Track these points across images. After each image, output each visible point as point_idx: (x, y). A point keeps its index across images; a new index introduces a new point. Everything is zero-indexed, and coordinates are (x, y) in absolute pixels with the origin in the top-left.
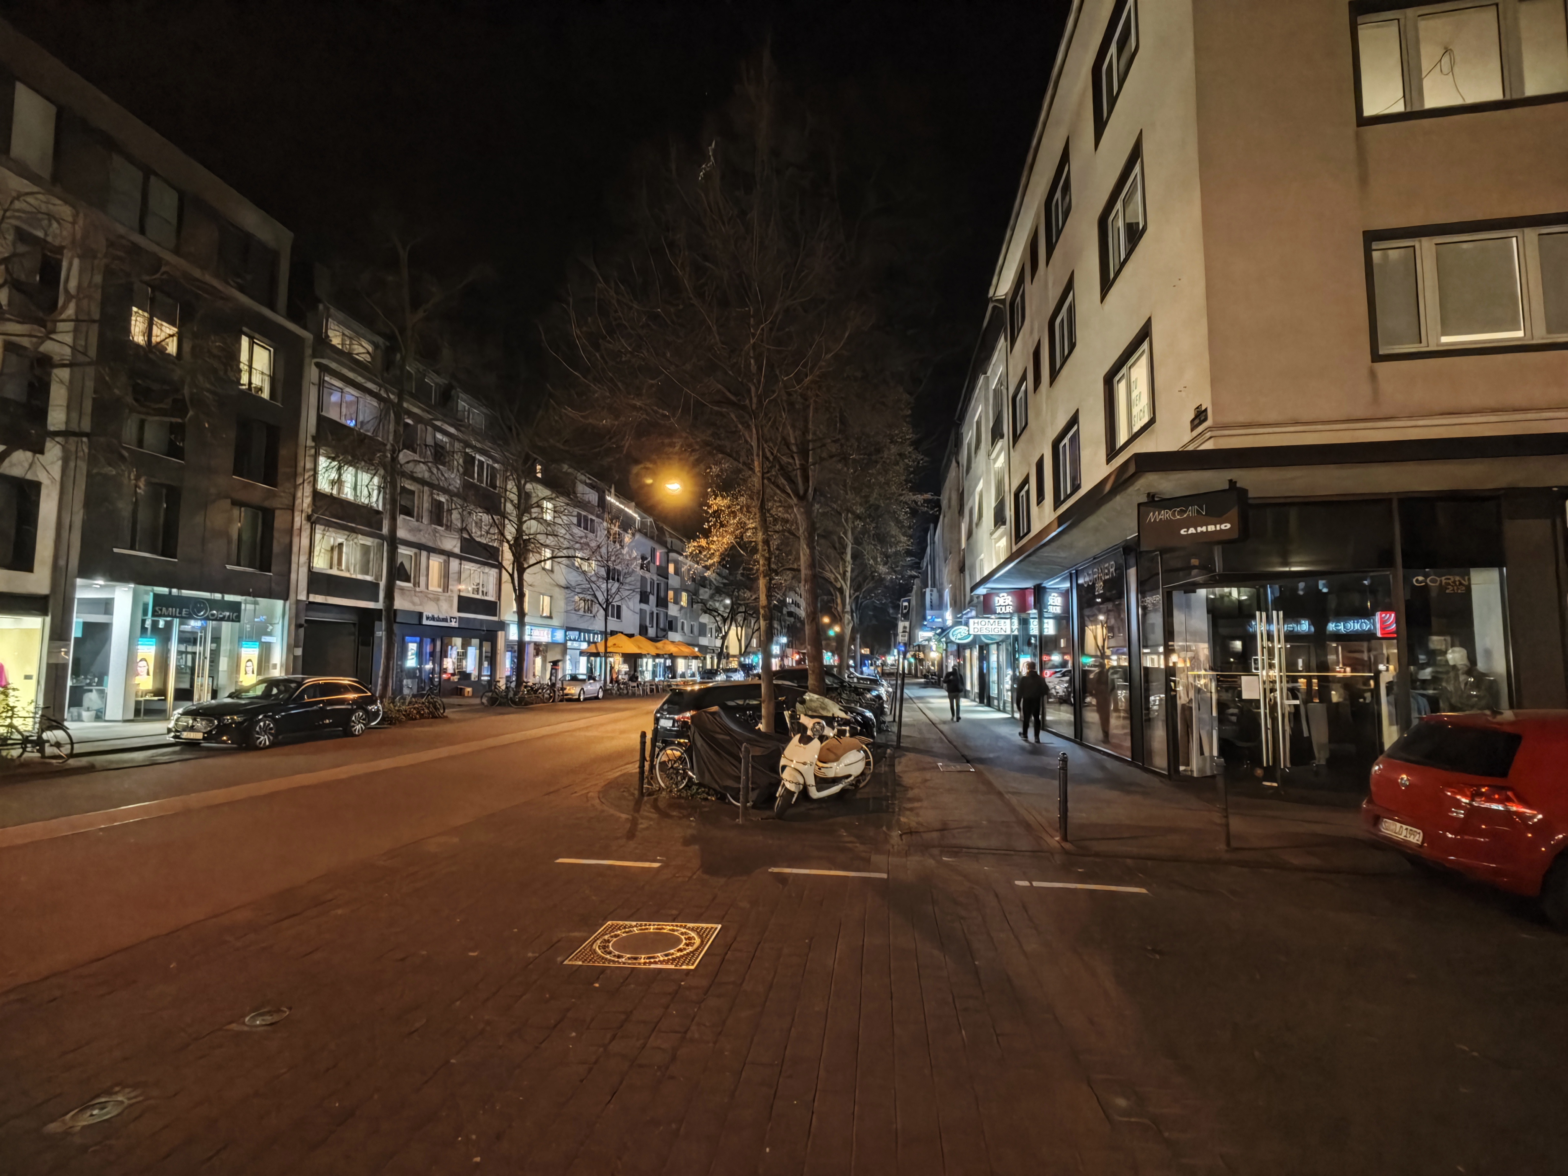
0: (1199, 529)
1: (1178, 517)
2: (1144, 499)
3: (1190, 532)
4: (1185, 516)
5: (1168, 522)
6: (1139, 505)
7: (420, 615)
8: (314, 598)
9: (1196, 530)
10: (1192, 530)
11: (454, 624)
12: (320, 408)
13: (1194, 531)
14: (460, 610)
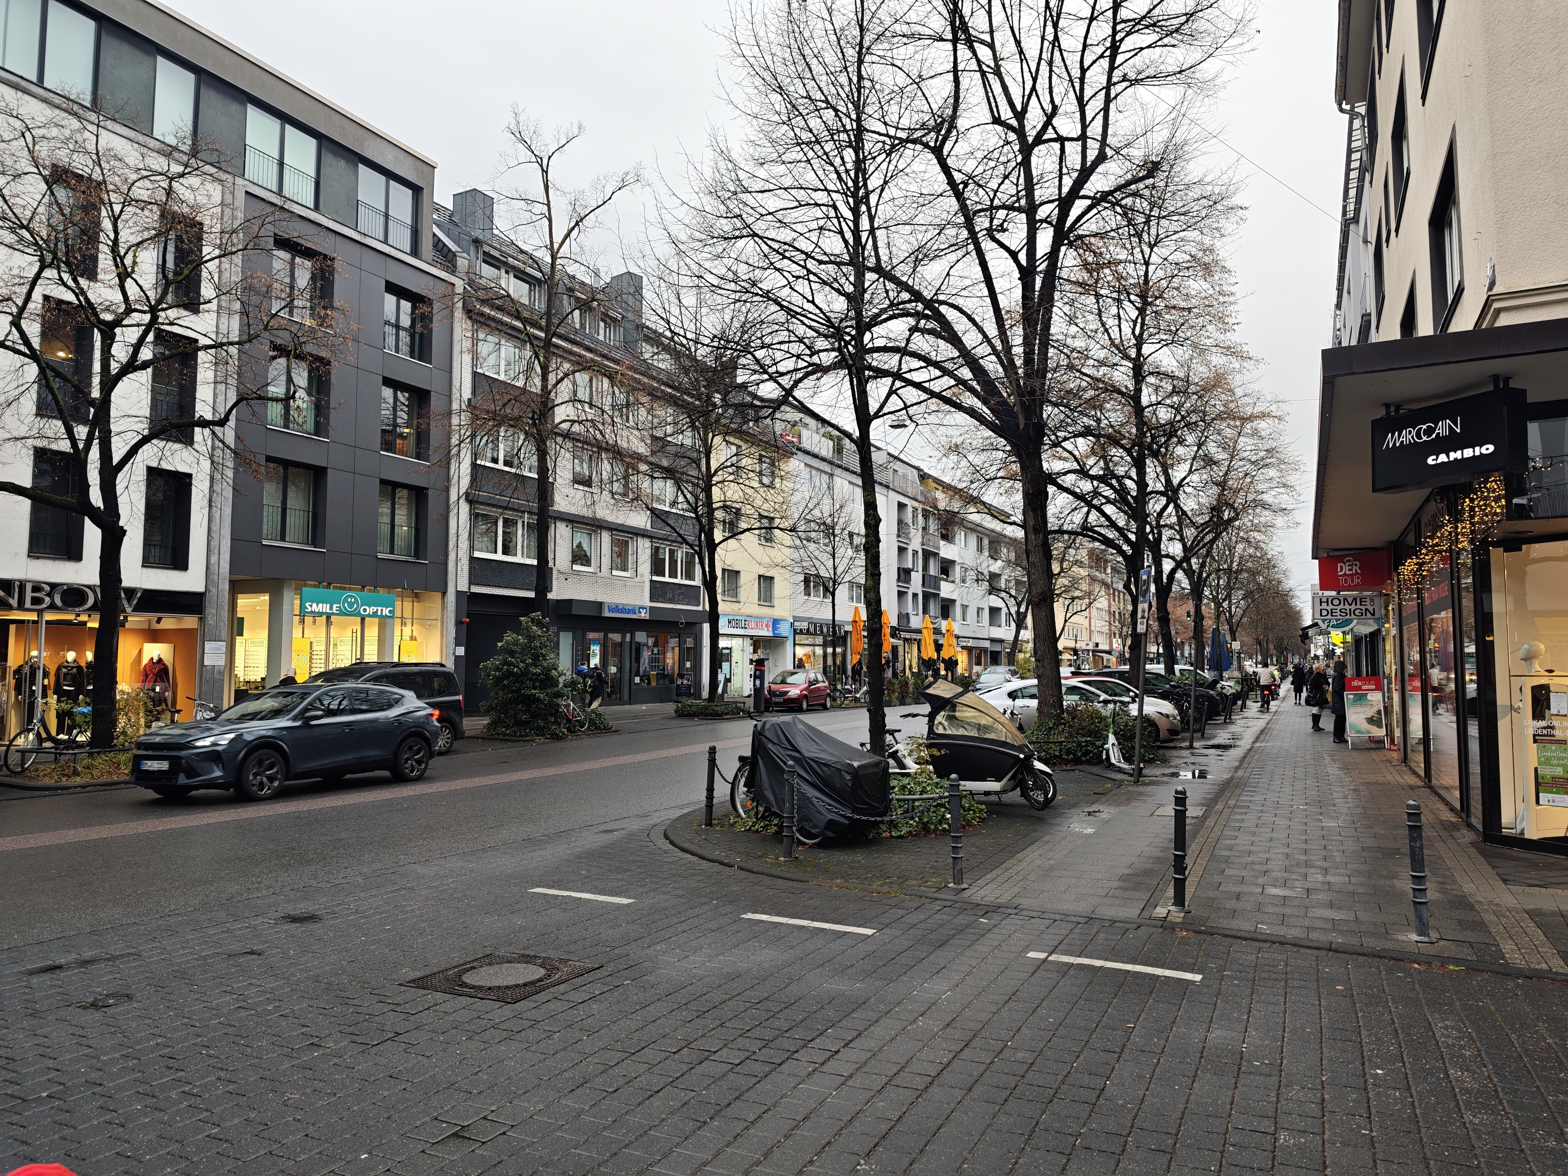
0: (1453, 456)
1: (1425, 438)
2: (1381, 413)
3: (1439, 461)
4: (1434, 436)
5: (1413, 446)
6: (1374, 423)
7: (601, 604)
8: (476, 589)
9: (1448, 457)
10: (1443, 458)
11: (644, 615)
12: (474, 365)
13: (1446, 460)
14: (651, 600)
